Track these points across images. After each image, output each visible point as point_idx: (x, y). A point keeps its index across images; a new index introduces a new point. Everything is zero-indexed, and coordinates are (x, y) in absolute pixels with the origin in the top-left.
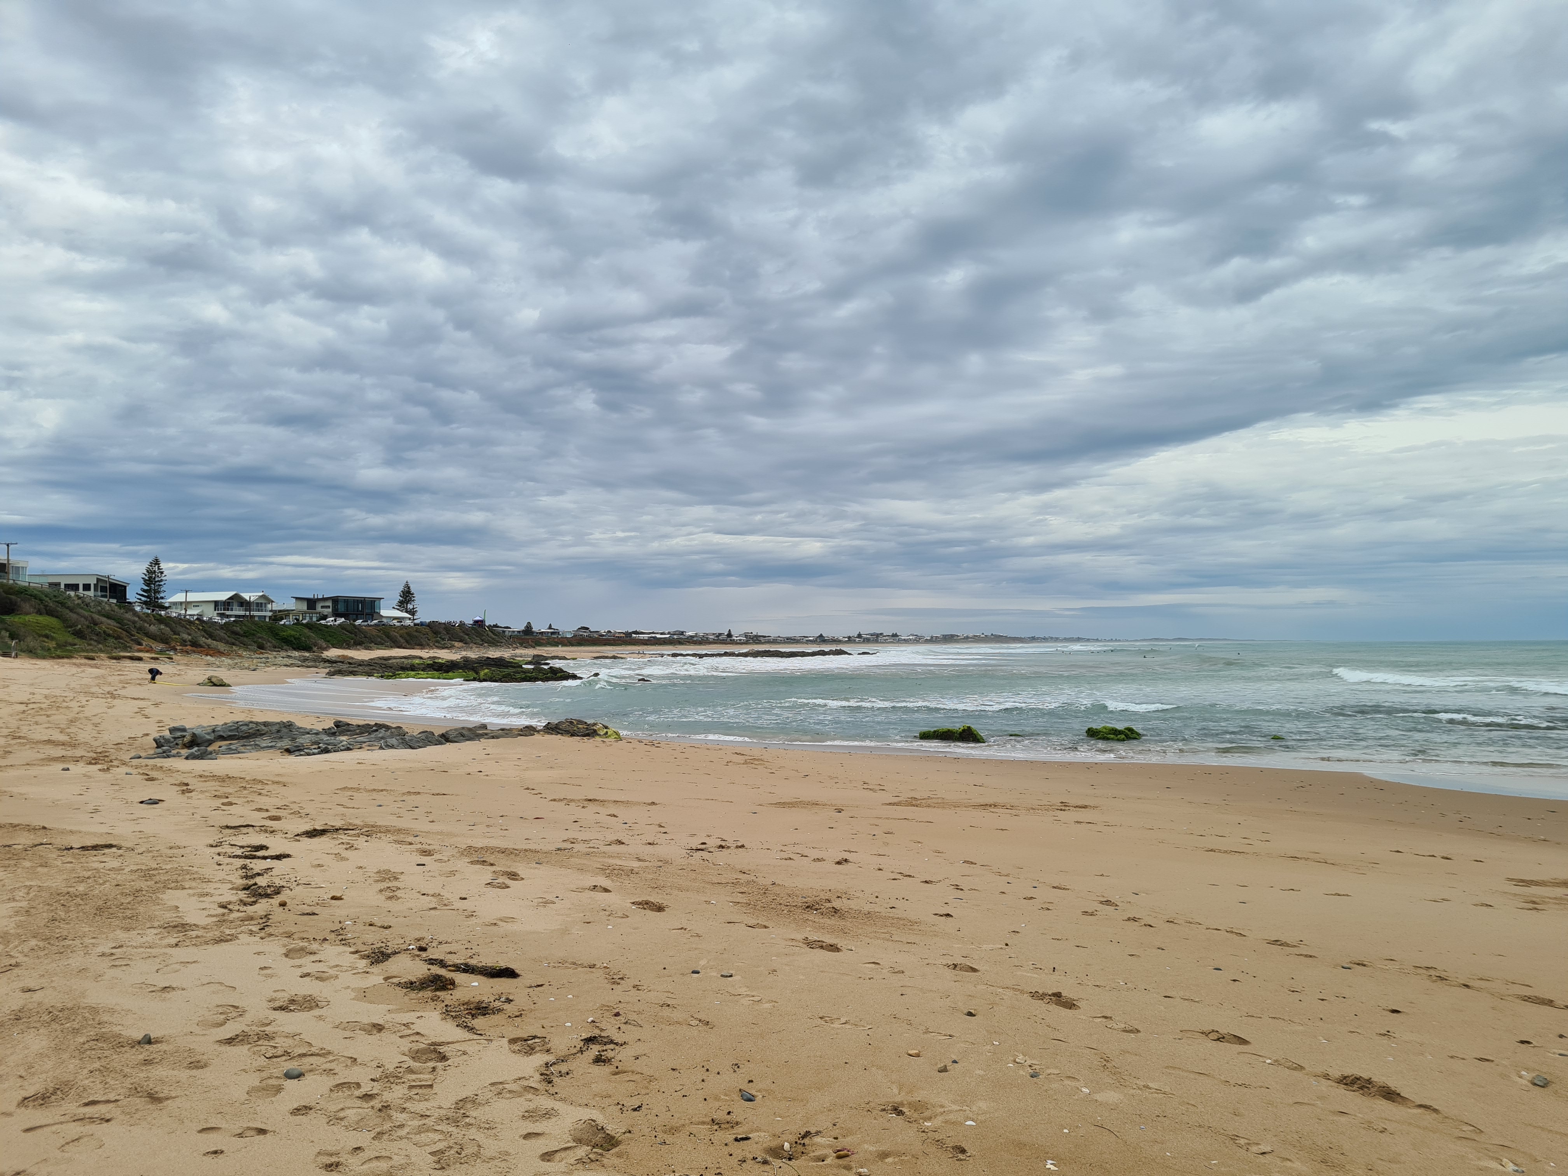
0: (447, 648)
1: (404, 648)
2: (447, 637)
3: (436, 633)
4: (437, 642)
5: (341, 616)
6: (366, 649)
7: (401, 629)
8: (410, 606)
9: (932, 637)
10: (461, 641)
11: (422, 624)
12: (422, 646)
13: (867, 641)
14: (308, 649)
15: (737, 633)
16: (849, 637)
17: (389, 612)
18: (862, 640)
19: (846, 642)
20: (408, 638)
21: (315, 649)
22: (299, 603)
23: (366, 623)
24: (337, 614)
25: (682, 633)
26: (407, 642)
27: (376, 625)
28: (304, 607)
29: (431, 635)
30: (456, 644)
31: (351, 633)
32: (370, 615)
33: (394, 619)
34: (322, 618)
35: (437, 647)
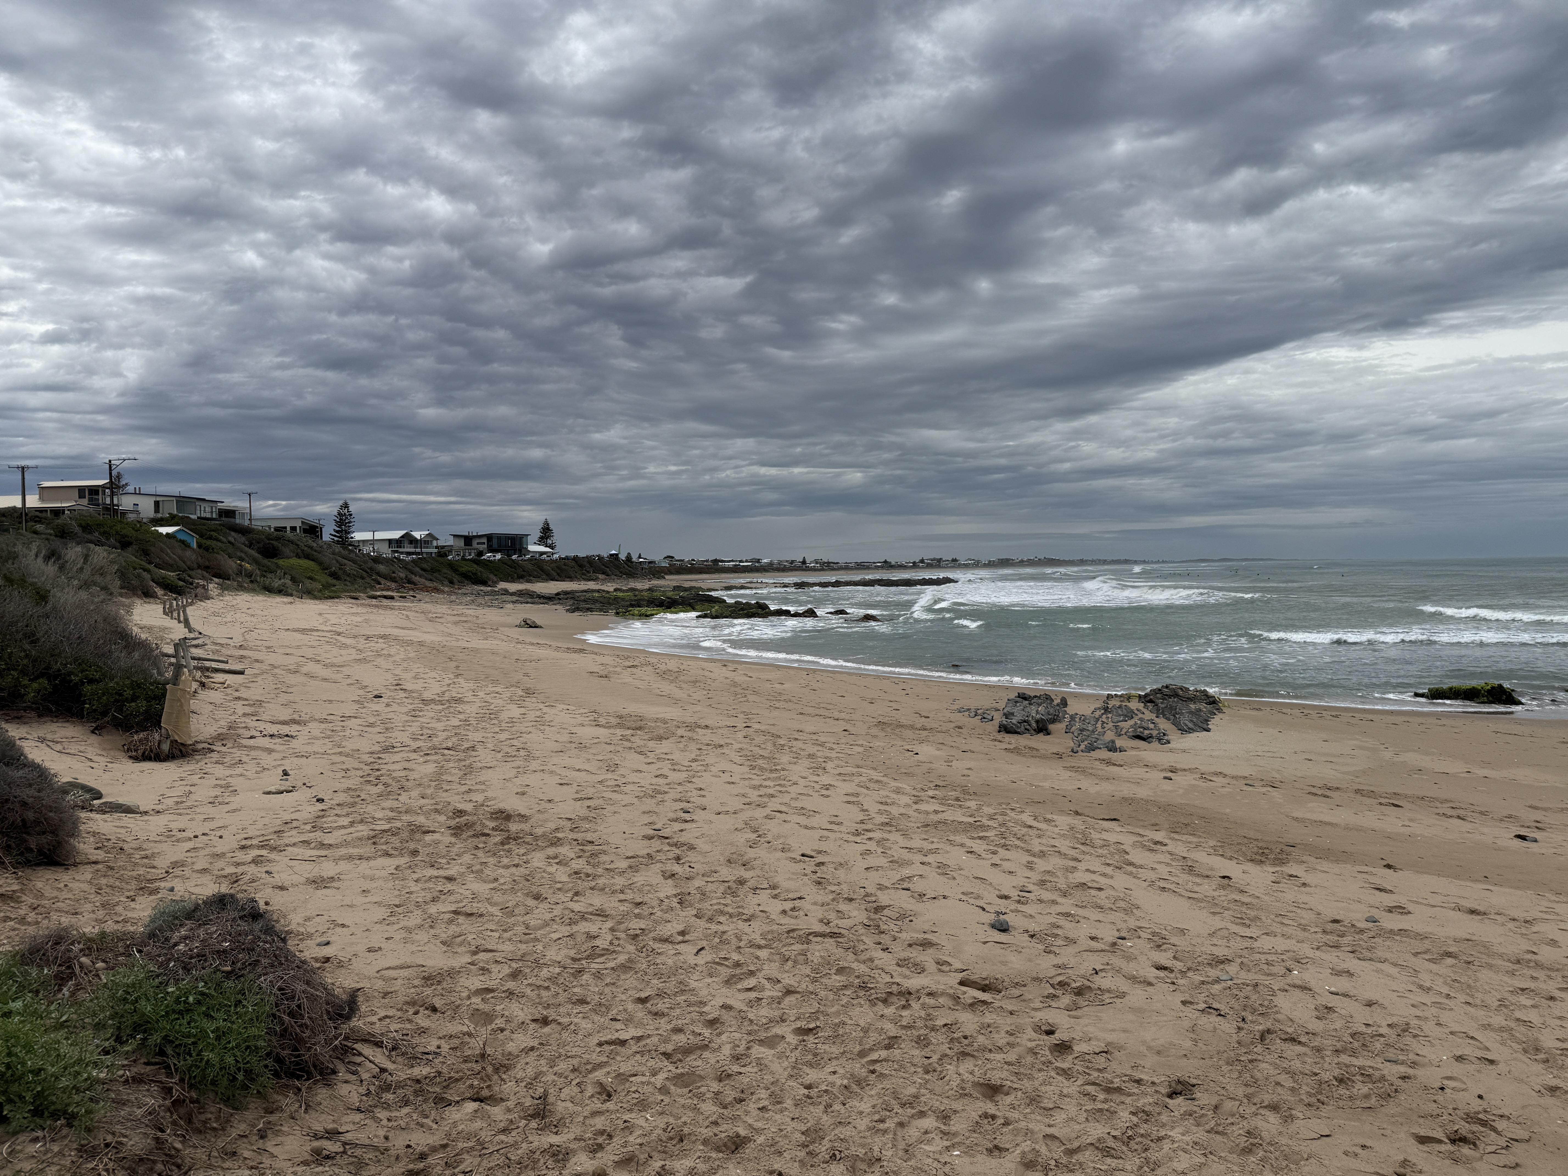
0: (594, 580)
2: (591, 570)
4: (584, 574)
5: (496, 551)
7: (551, 563)
8: (549, 542)
9: (990, 561)
10: (603, 573)
11: (567, 558)
12: (570, 578)
13: (930, 566)
14: (484, 583)
15: (810, 558)
16: (914, 563)
17: (534, 547)
18: (925, 565)
20: (559, 571)
21: (490, 583)
22: (457, 539)
23: (521, 558)
24: (491, 550)
25: (758, 561)
26: (560, 575)
27: (529, 559)
28: (461, 543)
29: (577, 568)
30: (600, 576)
31: (511, 568)
32: (520, 551)
33: (542, 553)
34: (481, 554)
35: (585, 580)
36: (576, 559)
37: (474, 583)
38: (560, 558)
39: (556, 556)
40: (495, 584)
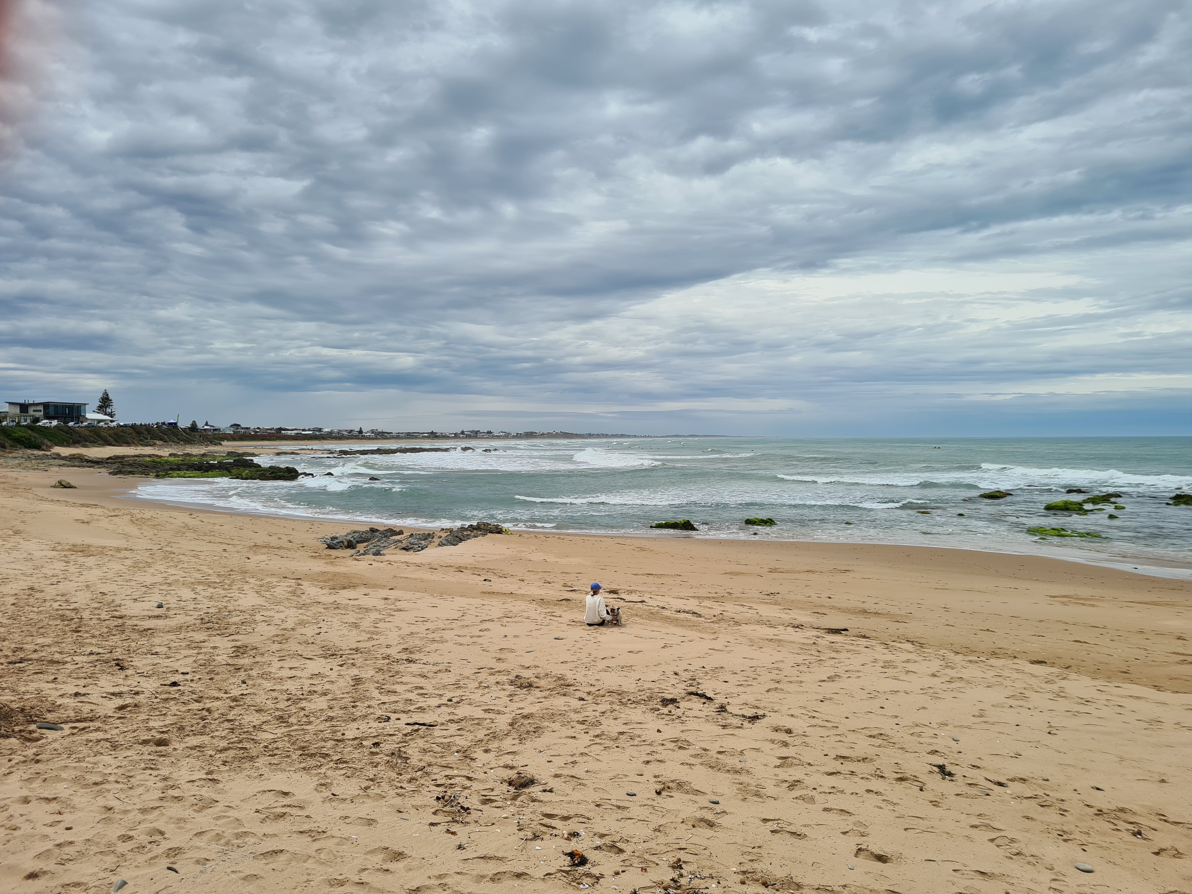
0: (150, 445)
1: (114, 446)
2: (149, 436)
3: (139, 433)
4: (141, 440)
5: (53, 418)
6: (84, 447)
7: (109, 430)
8: (109, 410)
9: (517, 434)
10: (161, 440)
11: (125, 426)
12: (128, 444)
13: (468, 437)
14: (38, 447)
15: (366, 428)
16: (455, 434)
17: (92, 415)
18: (465, 436)
19: (453, 438)
20: (116, 437)
21: (44, 447)
22: (13, 407)
23: (78, 425)
24: (47, 417)
25: (320, 430)
26: (116, 441)
27: (86, 427)
28: (17, 410)
29: (134, 434)
30: (158, 442)
31: (67, 433)
32: (78, 418)
33: (100, 421)
34: (37, 420)
35: (142, 445)
36: (133, 427)
37: (26, 447)
38: (119, 426)
39: (114, 424)
40: (49, 448)
